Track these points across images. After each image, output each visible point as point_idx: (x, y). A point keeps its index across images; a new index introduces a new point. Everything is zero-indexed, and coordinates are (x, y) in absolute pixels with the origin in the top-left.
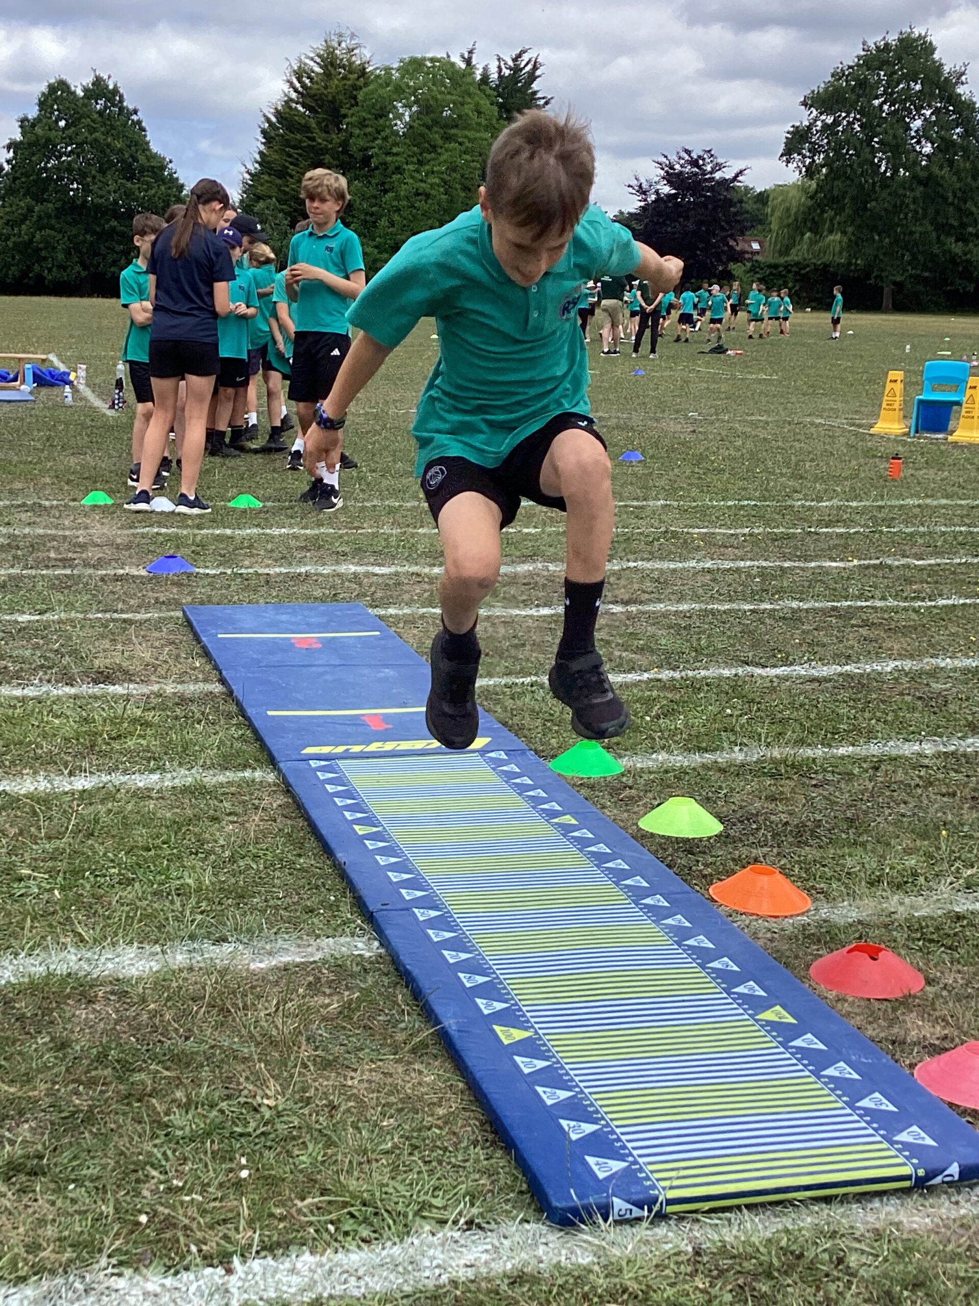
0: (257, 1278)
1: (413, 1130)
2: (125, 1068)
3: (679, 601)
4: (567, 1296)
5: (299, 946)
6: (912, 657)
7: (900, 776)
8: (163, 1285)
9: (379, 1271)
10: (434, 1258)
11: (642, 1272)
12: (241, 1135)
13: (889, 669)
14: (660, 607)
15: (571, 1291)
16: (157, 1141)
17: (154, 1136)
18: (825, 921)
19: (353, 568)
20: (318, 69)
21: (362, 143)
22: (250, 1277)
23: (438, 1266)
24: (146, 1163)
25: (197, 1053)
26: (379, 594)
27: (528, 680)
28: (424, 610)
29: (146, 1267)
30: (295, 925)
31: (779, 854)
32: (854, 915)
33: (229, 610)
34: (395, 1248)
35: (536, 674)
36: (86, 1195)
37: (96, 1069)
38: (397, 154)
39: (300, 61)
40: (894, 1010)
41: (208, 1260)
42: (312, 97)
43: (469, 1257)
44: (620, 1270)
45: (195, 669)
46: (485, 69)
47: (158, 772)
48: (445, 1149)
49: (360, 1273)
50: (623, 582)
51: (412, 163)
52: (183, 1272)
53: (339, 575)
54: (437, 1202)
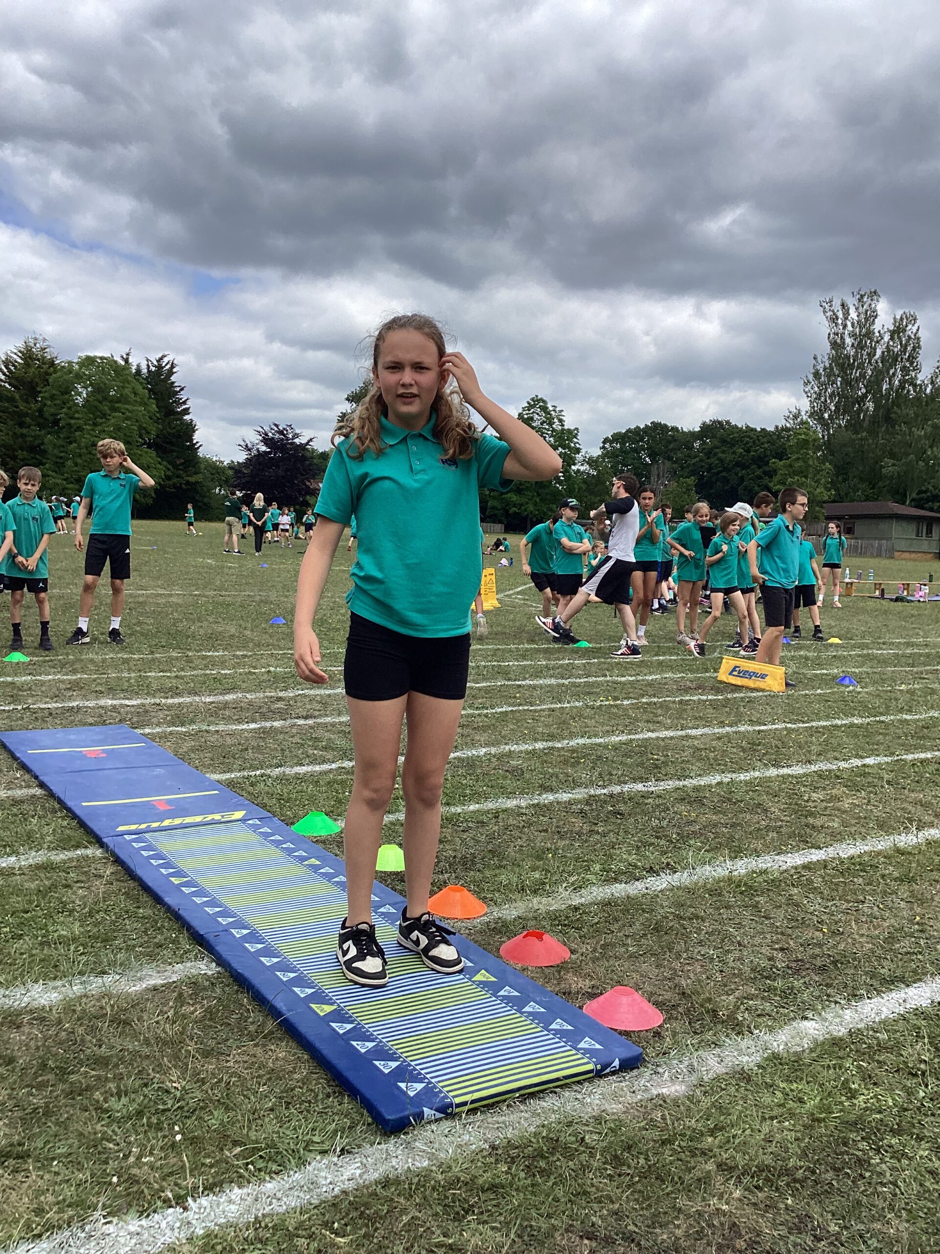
0: (208, 1210)
1: (282, 1092)
2: (63, 1073)
3: (339, 715)
4: (422, 1189)
5: (159, 972)
6: (493, 745)
7: (511, 821)
8: (141, 1226)
9: (291, 1192)
10: (326, 1178)
11: (465, 1166)
12: (164, 1111)
13: (482, 753)
14: (328, 719)
15: (424, 1186)
16: (103, 1123)
17: (100, 1119)
18: (499, 918)
19: (110, 702)
20: (19, 360)
21: (53, 410)
22: (202, 1210)
23: (331, 1183)
24: (102, 1139)
25: (111, 1056)
26: (135, 719)
27: (258, 773)
28: (171, 729)
29: (125, 1214)
30: (152, 957)
31: (456, 877)
32: (515, 914)
33: (29, 734)
34: (297, 1175)
35: (262, 769)
36: (64, 1168)
37: (41, 1075)
38: (78, 419)
39: (7, 355)
40: (559, 972)
41: (167, 1203)
42: (16, 379)
43: (347, 1174)
44: (450, 1167)
45: (17, 778)
46: (138, 366)
47: (14, 855)
48: (310, 1102)
49: (279, 1195)
50: (299, 704)
51: (89, 425)
52: (152, 1215)
53: (102, 707)
54: (316, 1139)
